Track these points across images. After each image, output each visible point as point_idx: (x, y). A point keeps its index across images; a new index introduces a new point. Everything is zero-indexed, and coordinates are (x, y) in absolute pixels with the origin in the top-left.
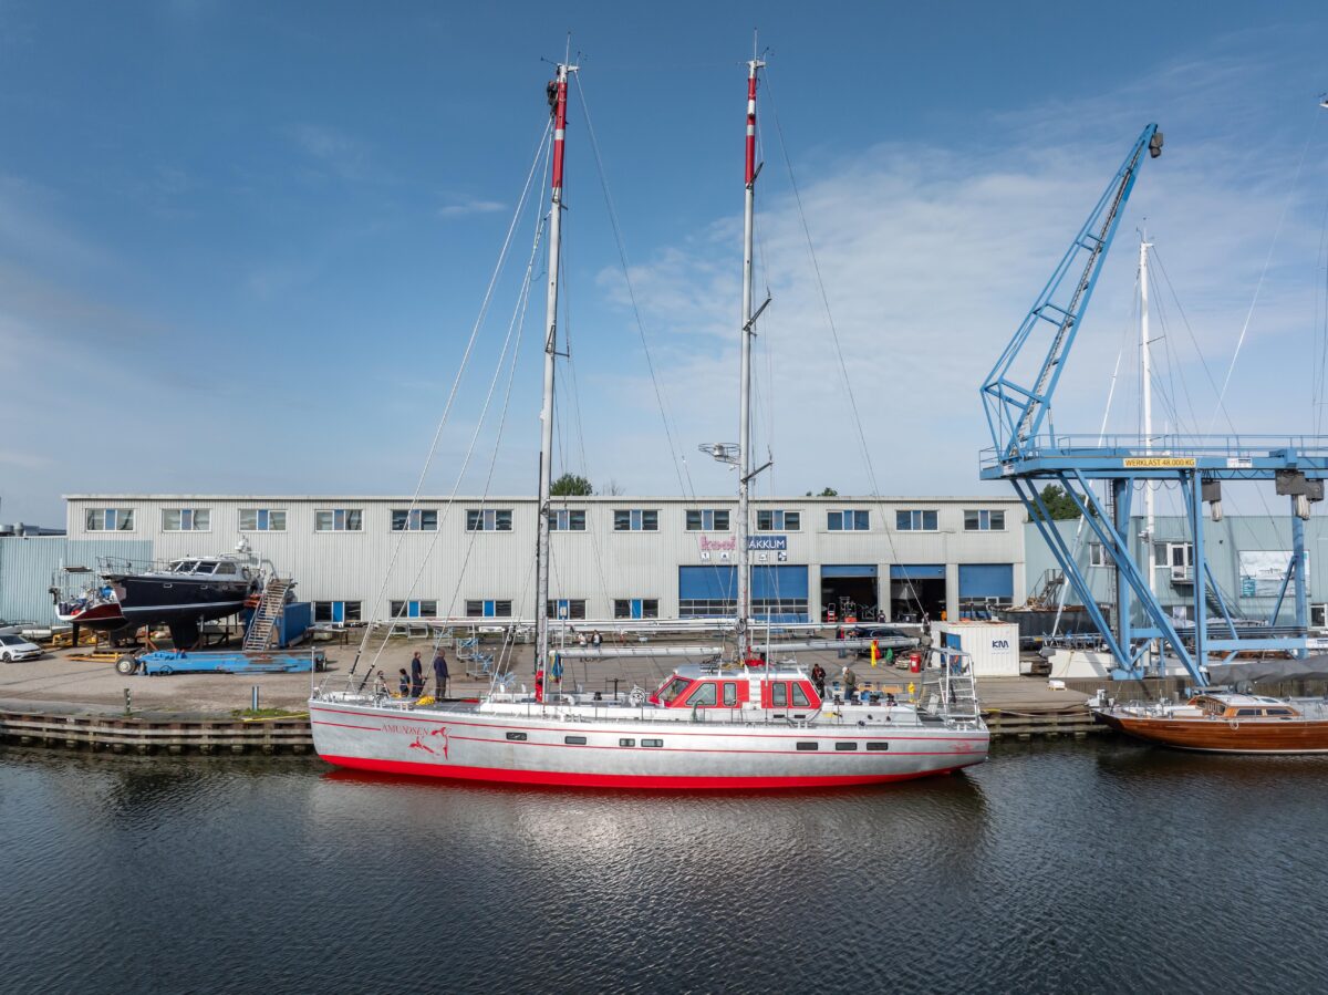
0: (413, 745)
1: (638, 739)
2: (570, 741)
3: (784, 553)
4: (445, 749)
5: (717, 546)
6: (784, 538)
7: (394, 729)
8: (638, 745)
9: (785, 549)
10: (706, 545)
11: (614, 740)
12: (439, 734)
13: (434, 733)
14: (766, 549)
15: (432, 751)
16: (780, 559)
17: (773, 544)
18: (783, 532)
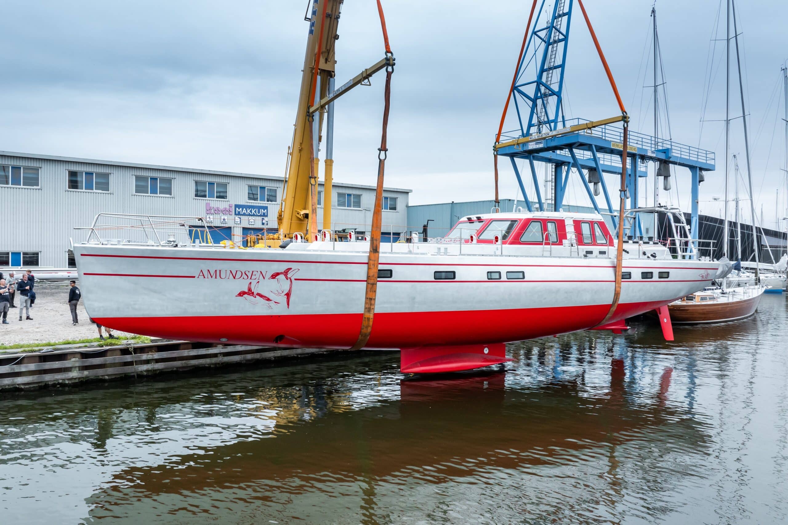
0: (242, 294)
1: (504, 270)
2: (440, 276)
3: (266, 219)
4: (288, 295)
5: (217, 211)
6: (266, 208)
7: (217, 274)
8: (504, 278)
9: (267, 216)
10: (209, 210)
11: (481, 273)
12: (282, 277)
13: (274, 276)
14: (254, 215)
15: (268, 300)
16: (263, 224)
17: (259, 212)
18: (264, 203)
